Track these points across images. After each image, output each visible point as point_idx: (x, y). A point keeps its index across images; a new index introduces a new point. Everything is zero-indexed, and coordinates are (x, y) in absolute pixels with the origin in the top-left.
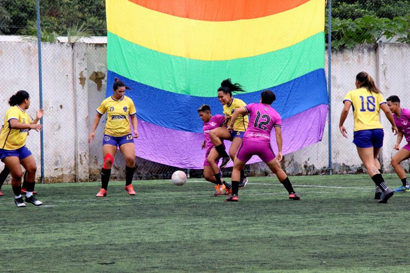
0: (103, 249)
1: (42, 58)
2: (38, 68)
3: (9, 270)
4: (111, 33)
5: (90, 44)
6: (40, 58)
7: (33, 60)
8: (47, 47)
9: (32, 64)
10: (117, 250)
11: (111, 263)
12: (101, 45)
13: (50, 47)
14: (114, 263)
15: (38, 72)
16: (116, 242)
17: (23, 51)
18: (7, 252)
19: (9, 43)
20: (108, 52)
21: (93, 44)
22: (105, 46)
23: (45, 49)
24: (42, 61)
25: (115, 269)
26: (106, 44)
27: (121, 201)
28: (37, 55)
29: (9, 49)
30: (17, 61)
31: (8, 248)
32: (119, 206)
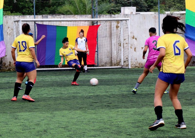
0: (186, 94)
1: (160, 20)
2: (158, 24)
3: (150, 101)
4: (187, 9)
5: (178, 14)
6: (159, 20)
7: (156, 20)
8: (162, 16)
9: (156, 22)
10: (192, 94)
11: (190, 100)
12: (183, 14)
13: (163, 16)
14: (191, 100)
15: (158, 25)
16: (191, 91)
17: (153, 17)
18: (149, 94)
19: (148, 14)
20: (186, 17)
21: (180, 14)
22: (184, 14)
23: (161, 16)
24: (160, 21)
25: (192, 102)
26: (185, 14)
27: (192, 74)
28: (158, 19)
29: (148, 17)
30: (150, 21)
31: (149, 93)
32: (191, 77)
